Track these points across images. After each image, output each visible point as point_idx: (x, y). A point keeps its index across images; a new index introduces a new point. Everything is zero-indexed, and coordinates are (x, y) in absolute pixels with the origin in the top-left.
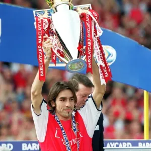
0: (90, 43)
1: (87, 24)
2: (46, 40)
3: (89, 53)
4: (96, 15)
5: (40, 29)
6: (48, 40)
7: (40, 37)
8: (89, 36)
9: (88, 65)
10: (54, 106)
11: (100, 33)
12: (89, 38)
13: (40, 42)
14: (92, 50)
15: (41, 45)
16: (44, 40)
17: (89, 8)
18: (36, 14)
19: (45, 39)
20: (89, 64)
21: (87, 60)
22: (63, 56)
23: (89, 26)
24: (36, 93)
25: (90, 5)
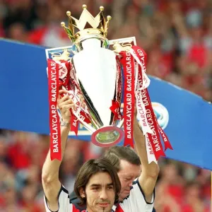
0: (130, 100)
1: (128, 69)
2: (63, 96)
3: (129, 116)
4: (142, 55)
5: (54, 79)
6: (65, 96)
7: (53, 91)
8: (129, 89)
9: (126, 134)
10: (83, 196)
11: (146, 83)
12: (129, 92)
13: (53, 100)
14: (133, 110)
15: (55, 103)
16: (59, 96)
17: (132, 43)
18: (50, 55)
19: (62, 94)
20: (129, 132)
21: (125, 126)
22: (88, 121)
23: (129, 72)
24: (49, 179)
25: (134, 38)
